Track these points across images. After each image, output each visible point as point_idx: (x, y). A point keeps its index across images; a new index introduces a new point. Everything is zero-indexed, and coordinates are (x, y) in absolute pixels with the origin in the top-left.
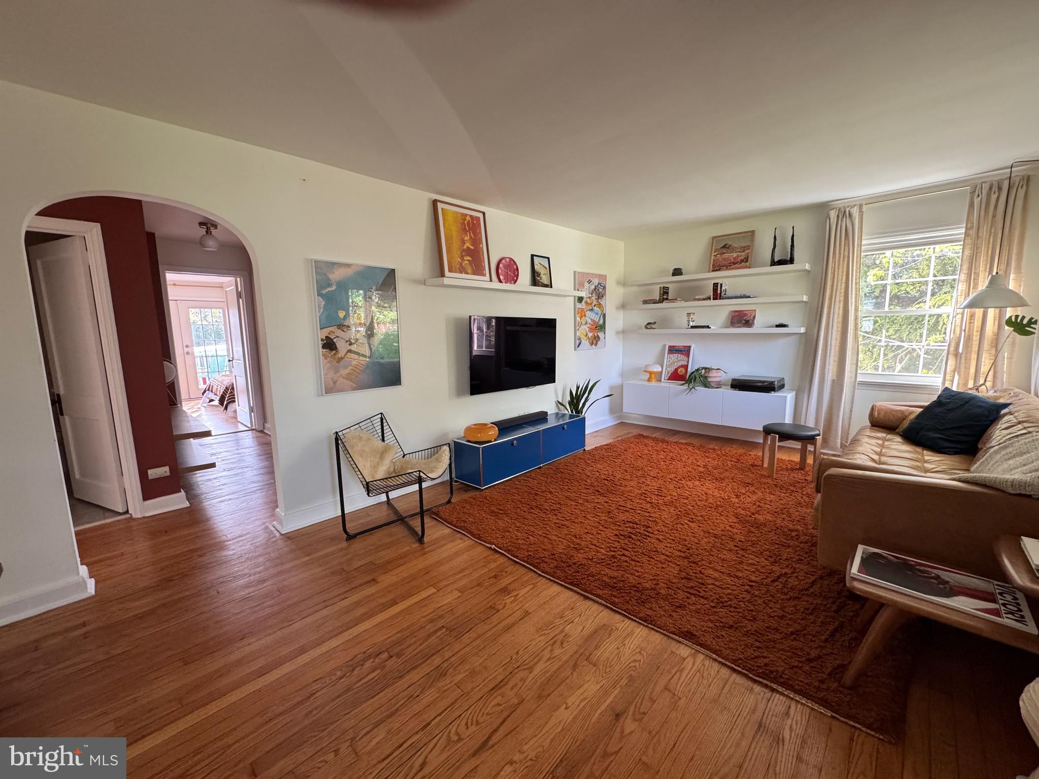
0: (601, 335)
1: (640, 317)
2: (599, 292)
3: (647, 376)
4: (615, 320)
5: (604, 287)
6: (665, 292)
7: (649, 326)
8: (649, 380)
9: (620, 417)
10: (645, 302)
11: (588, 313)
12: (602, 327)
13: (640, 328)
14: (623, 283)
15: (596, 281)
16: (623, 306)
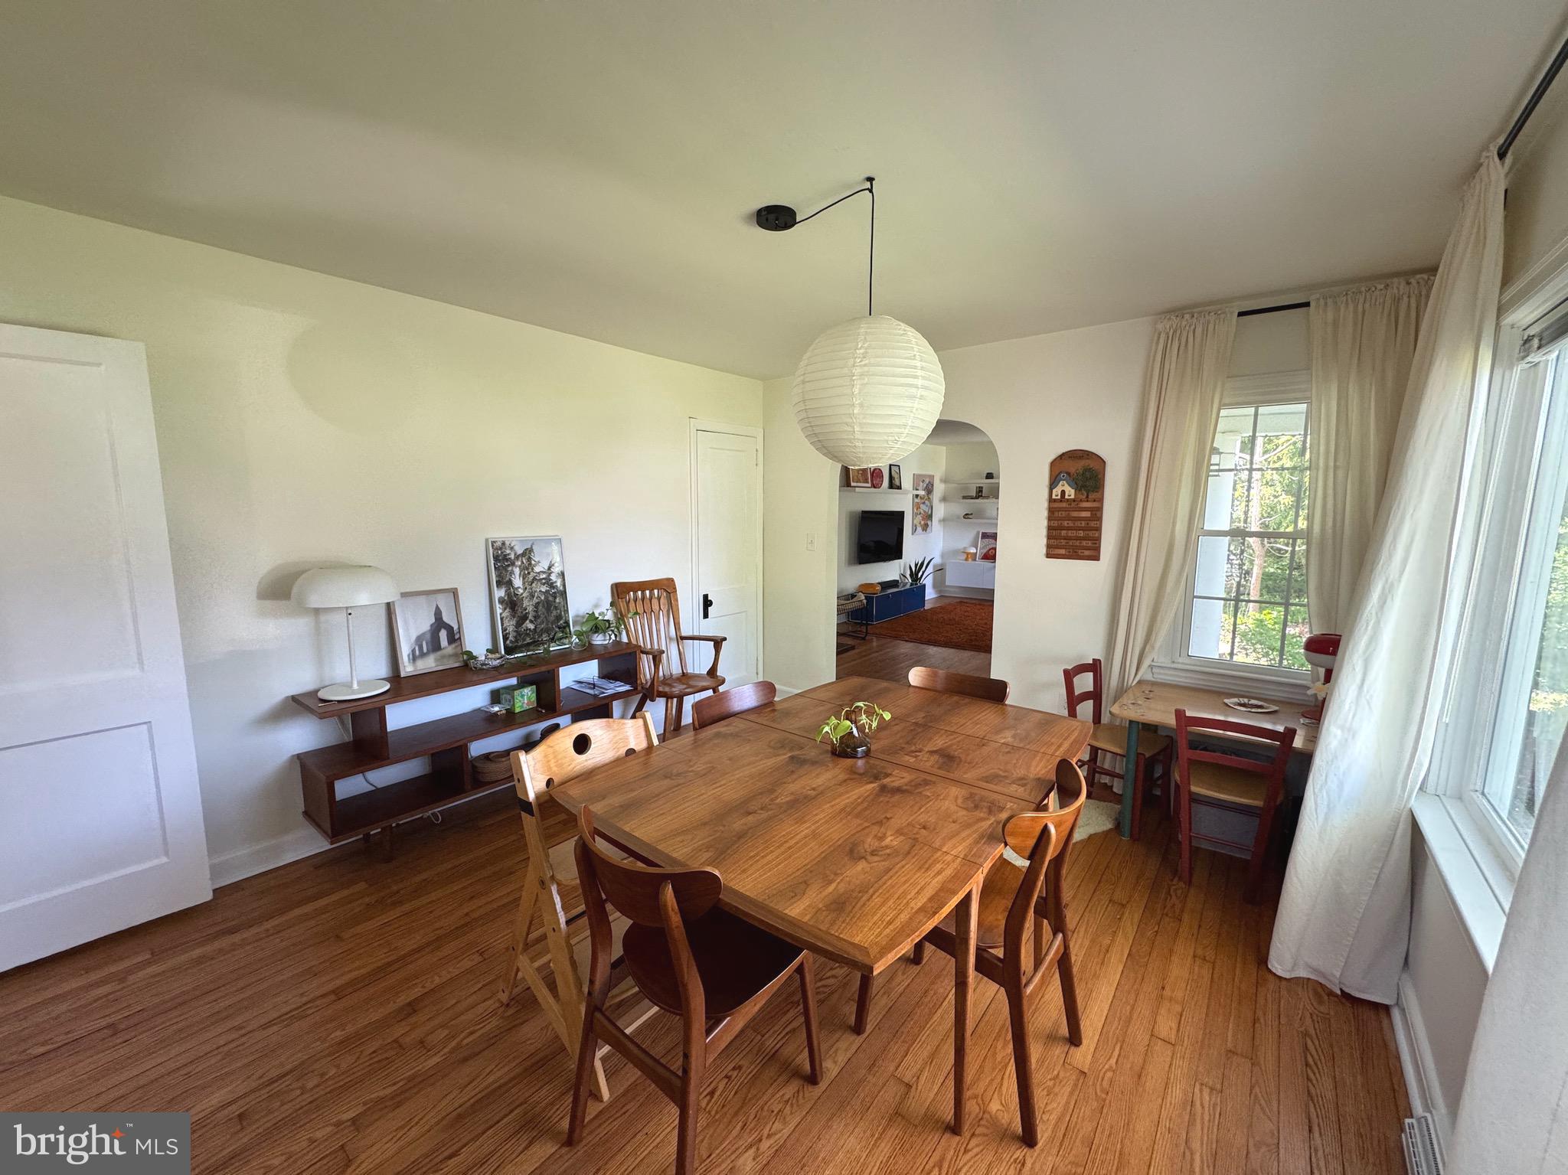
0: (929, 523)
1: (959, 508)
2: (929, 490)
3: (965, 556)
4: (940, 510)
5: (933, 485)
6: (980, 490)
7: (966, 516)
8: (966, 559)
9: (940, 591)
10: (964, 497)
11: (921, 506)
12: (930, 517)
13: (958, 517)
14: (945, 481)
15: (927, 481)
16: (944, 499)
